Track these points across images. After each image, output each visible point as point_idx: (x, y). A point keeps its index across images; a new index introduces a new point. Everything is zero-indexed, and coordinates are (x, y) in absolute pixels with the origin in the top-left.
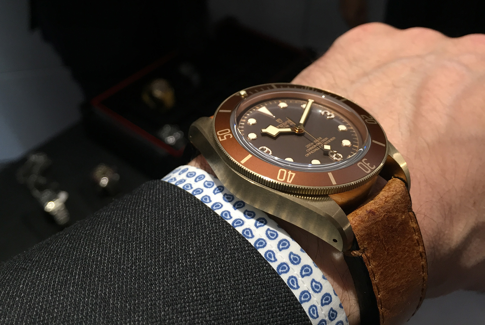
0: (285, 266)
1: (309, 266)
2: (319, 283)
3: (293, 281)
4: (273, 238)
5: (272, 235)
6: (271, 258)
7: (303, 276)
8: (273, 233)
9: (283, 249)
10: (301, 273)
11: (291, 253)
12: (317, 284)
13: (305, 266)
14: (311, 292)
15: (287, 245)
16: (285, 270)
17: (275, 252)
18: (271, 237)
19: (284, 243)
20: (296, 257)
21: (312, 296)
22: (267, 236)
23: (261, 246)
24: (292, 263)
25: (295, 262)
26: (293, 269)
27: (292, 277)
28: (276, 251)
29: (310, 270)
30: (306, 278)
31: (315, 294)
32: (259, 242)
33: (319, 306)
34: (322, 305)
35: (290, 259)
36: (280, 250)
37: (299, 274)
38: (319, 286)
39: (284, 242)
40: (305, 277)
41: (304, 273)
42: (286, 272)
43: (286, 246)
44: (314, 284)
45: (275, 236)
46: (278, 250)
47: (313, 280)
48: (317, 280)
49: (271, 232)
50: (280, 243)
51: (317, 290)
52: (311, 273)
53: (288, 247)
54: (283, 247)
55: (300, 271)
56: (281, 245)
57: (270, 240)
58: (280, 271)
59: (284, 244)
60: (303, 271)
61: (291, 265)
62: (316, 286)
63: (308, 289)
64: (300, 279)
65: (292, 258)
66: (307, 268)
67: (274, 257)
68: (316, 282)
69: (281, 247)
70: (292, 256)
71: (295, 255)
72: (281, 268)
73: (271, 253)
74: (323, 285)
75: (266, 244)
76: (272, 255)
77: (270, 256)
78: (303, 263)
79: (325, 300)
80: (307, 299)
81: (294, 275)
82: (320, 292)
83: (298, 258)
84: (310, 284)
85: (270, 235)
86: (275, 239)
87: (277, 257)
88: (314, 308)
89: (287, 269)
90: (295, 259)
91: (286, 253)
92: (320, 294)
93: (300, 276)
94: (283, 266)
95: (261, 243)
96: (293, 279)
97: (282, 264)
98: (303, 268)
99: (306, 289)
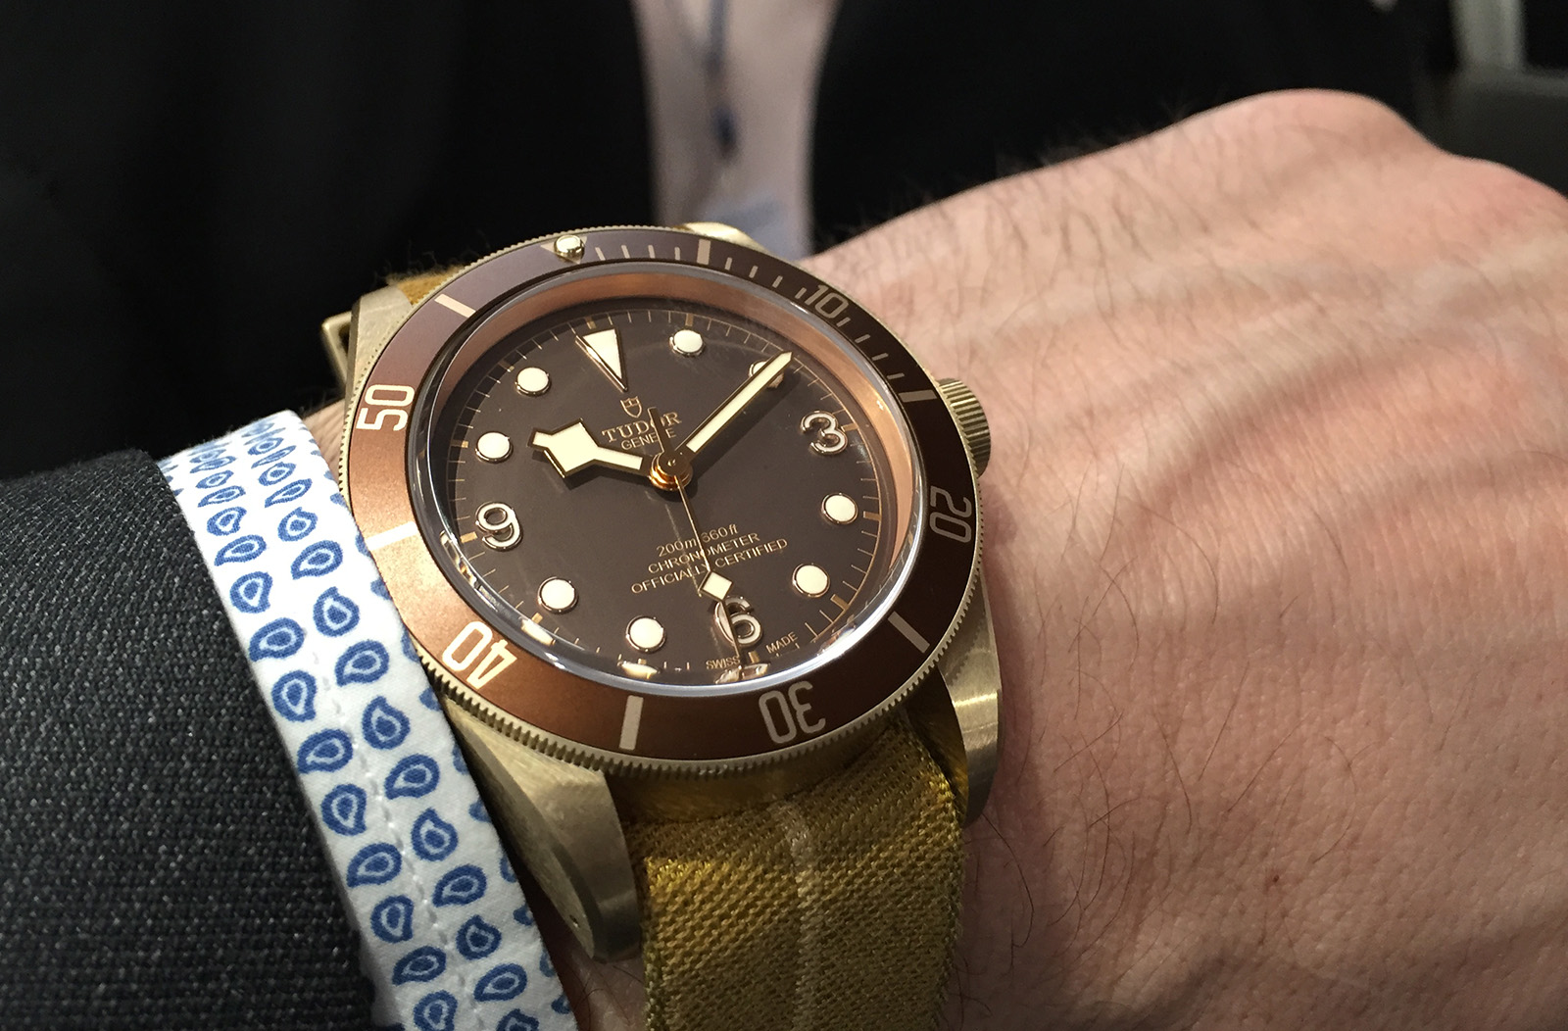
0: (337, 743)
1: (431, 763)
2: (449, 828)
3: (345, 805)
4: (335, 626)
5: (336, 615)
6: (295, 704)
7: (392, 794)
8: (343, 609)
9: (354, 678)
10: (390, 781)
11: (380, 702)
12: (441, 832)
13: (417, 759)
14: (407, 852)
15: (377, 666)
16: (329, 761)
17: (319, 683)
18: (329, 623)
19: (367, 657)
20: (390, 718)
21: (404, 865)
22: (315, 618)
23: (275, 648)
24: (371, 739)
25: (382, 738)
26: (364, 762)
27: (350, 788)
28: (326, 681)
29: (429, 776)
30: (404, 802)
31: (421, 864)
32: (277, 631)
33: (424, 904)
34: (438, 900)
35: (366, 723)
36: (342, 680)
37: (381, 781)
38: (447, 837)
39: (368, 653)
40: (400, 799)
42: (331, 768)
43: (368, 672)
44: (428, 826)
45: (346, 622)
46: (333, 678)
47: (430, 815)
48: (446, 816)
49: (337, 605)
50: (351, 652)
51: (433, 851)
52: (432, 786)
53: (375, 677)
54: (357, 671)
55: (386, 773)
56: (350, 663)
57: (321, 636)
58: (311, 758)
59: (366, 662)
60: (402, 775)
61: (359, 744)
62: (431, 836)
63: (400, 843)
64: (378, 800)
65: (374, 719)
66: (421, 767)
67: (309, 702)
68: (438, 822)
69: (349, 669)
70: (378, 713)
71: (390, 711)
72: (318, 748)
73: (303, 685)
74: (460, 837)
75: (298, 645)
76: (304, 695)
77: (294, 695)
78: (411, 746)
79: (454, 888)
80: (380, 874)
81: (359, 784)
82: (440, 857)
83: (398, 725)
84: (410, 827)
85: (326, 616)
86: (339, 632)
87: (321, 703)
88: (401, 907)
89: (339, 756)
90: (385, 727)
91: (359, 696)
92: (438, 864)
93: (382, 791)
94: (329, 742)
95: (283, 639)
96: (353, 797)
97: (328, 734)
98: (405, 764)
99: (392, 841)
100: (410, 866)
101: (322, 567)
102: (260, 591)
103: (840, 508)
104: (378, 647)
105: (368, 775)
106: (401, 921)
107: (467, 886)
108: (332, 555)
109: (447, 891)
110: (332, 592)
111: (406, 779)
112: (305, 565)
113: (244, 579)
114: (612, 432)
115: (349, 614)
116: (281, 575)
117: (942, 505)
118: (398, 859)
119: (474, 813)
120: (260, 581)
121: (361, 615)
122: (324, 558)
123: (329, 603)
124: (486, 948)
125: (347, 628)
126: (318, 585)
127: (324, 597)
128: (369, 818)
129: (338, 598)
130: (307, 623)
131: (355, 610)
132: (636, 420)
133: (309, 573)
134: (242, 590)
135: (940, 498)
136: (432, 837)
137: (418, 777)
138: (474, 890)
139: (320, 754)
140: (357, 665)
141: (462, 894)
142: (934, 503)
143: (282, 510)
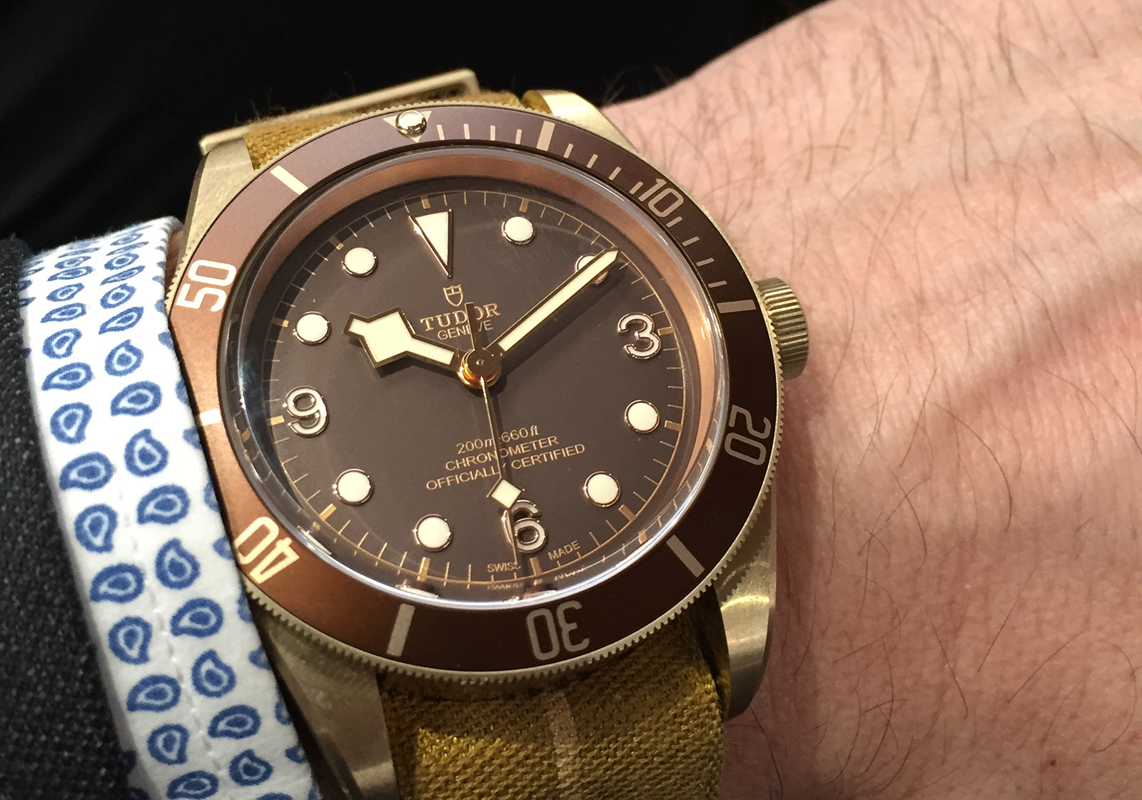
0: (130, 577)
1: (216, 608)
2: (228, 669)
3: (131, 637)
4: (143, 467)
5: (145, 457)
6: (96, 535)
7: (177, 631)
8: (154, 451)
9: (154, 518)
10: (176, 619)
11: (174, 544)
12: (220, 672)
13: (203, 602)
14: (187, 685)
15: (177, 510)
16: (120, 593)
17: (120, 519)
18: (138, 463)
19: (169, 501)
20: (182, 560)
21: (183, 698)
22: (126, 456)
23: (85, 480)
24: (162, 577)
25: (173, 578)
26: (153, 598)
27: (137, 621)
28: (127, 518)
29: (213, 620)
30: (188, 640)
31: (199, 699)
32: (88, 464)
33: (199, 735)
34: (213, 732)
35: (159, 562)
36: (142, 519)
37: (167, 618)
38: (225, 677)
39: (170, 496)
40: (184, 637)
41: (185, 622)
42: (122, 600)
43: (168, 514)
44: (209, 665)
45: (154, 464)
46: (134, 515)
47: (211, 655)
48: (226, 659)
49: (149, 447)
50: (155, 494)
51: (211, 688)
52: (214, 630)
53: (173, 520)
54: (157, 512)
55: (174, 612)
56: (152, 504)
57: (128, 473)
58: (104, 588)
59: (167, 505)
60: (188, 615)
61: (151, 581)
63: (181, 677)
64: (162, 637)
65: (167, 560)
66: (206, 610)
67: (108, 536)
68: (218, 663)
69: (150, 509)
70: (171, 554)
71: (183, 554)
72: (112, 579)
73: (105, 518)
74: (239, 679)
75: (106, 480)
76: (105, 528)
77: (95, 527)
78: (199, 589)
79: (229, 724)
80: (159, 703)
81: (147, 618)
82: (218, 695)
83: (189, 568)
84: (190, 663)
85: (136, 456)
86: (147, 473)
87: (119, 537)
88: (177, 735)
89: (131, 589)
90: (177, 568)
91: (157, 535)
92: (214, 701)
93: (168, 627)
94: (122, 575)
95: (92, 472)
96: (139, 629)
97: (121, 568)
98: (192, 605)
99: (172, 674)
100: (189, 699)
101: (141, 407)
102: (78, 422)
103: (642, 416)
104: (180, 492)
105: (157, 611)
106: (177, 746)
107: (241, 723)
108: (151, 397)
109: (222, 726)
110: (146, 434)
111: (192, 619)
112: (124, 403)
113: (66, 408)
114: (430, 321)
115: (159, 457)
116: (101, 409)
117: (740, 426)
118: (177, 691)
119: (254, 659)
120: (80, 412)
121: (171, 459)
122: (142, 399)
123: (141, 443)
124: (256, 778)
125: (155, 470)
126: (132, 425)
127: (136, 437)
128: (152, 651)
129: (151, 441)
130: (118, 460)
131: (164, 453)
132: (456, 309)
133: (126, 411)
134: (62, 419)
135: (740, 417)
136: (211, 676)
137: (202, 619)
138: (248, 727)
139: (112, 585)
140: (159, 506)
141: (237, 730)
142: (732, 424)
143: (115, 339)
